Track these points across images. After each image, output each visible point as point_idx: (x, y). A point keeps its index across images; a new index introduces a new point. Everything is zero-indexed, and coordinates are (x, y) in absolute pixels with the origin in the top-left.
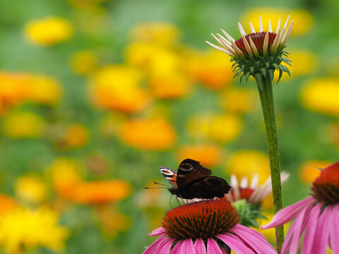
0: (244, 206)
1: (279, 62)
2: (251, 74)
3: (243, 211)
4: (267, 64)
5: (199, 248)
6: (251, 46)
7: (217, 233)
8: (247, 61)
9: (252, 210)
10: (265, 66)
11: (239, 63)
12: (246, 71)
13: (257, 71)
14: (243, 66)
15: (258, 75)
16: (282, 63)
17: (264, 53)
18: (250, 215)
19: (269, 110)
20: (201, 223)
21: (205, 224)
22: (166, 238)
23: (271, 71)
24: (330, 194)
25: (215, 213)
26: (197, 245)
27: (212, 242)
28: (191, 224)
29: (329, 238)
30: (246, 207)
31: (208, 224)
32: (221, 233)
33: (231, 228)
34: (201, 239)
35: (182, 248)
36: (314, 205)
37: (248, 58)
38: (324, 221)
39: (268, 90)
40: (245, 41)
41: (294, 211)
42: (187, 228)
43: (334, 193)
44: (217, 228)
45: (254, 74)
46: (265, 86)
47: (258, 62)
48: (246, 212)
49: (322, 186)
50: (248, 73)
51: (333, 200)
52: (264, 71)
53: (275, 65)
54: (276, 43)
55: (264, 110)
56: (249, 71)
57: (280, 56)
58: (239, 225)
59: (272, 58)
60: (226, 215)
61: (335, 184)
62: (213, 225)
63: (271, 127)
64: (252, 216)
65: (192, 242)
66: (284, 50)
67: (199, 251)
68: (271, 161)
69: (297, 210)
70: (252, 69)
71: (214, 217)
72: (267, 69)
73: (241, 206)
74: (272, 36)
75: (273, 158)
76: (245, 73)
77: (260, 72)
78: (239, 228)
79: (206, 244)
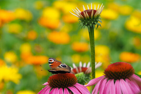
0: (82, 75)
1: (97, 22)
2: (86, 25)
3: (82, 77)
4: (92, 22)
5: (61, 92)
6: (86, 15)
7: (68, 86)
8: (85, 20)
9: (86, 76)
10: (91, 23)
11: (82, 21)
12: (84, 24)
13: (88, 25)
14: (83, 22)
15: (89, 26)
16: (99, 22)
17: (91, 18)
18: (84, 78)
19: (92, 40)
20: (62, 82)
21: (64, 82)
22: (49, 87)
23: (93, 25)
24: (111, 75)
25: (68, 78)
26: (60, 90)
27: (66, 90)
28: (58, 82)
29: (109, 92)
30: (83, 75)
31: (65, 82)
32: (70, 86)
33: (74, 84)
34: (62, 88)
35: (54, 91)
36: (105, 79)
37: (85, 19)
38: (107, 85)
39: (92, 32)
40: (84, 13)
41: (97, 81)
42: (57, 84)
43: (112, 75)
44: (69, 84)
45: (87, 26)
46: (91, 30)
47: (89, 21)
48: (83, 77)
49: (108, 72)
50: (85, 25)
51: (112, 77)
52: (91, 25)
53: (95, 23)
54: (96, 14)
55: (90, 39)
56: (85, 24)
57: (98, 19)
58: (77, 83)
59: (94, 20)
60: (72, 79)
61: (113, 71)
62: (67, 83)
63: (93, 46)
64: (85, 79)
65: (58, 89)
66: (100, 17)
67: (61, 93)
68: (92, 59)
69: (98, 80)
70: (86, 24)
71: (67, 80)
72: (92, 24)
73: (81, 75)
74: (95, 11)
75: (92, 58)
76: (84, 25)
77: (89, 25)
78: (77, 85)
79: (63, 90)
